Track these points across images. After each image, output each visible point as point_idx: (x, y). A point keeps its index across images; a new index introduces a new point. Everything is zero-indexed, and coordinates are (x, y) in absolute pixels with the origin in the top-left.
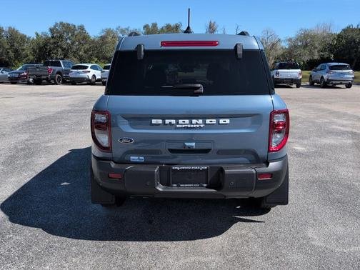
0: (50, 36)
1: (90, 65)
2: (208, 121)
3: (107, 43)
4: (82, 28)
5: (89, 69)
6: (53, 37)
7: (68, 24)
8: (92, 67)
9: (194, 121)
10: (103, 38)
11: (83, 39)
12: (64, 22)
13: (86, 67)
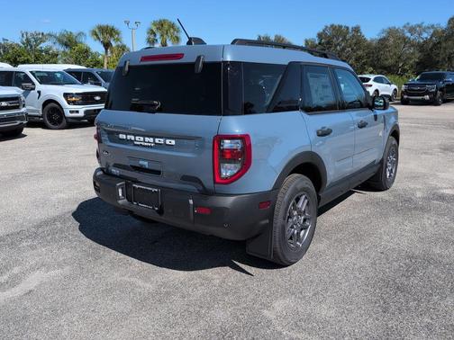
0: (317, 42)
1: (372, 77)
2: (157, 140)
3: (386, 46)
4: (357, 30)
5: (370, 82)
6: (320, 44)
7: (340, 27)
8: (375, 80)
9: (147, 139)
10: (383, 41)
11: (356, 44)
12: (336, 24)
13: (368, 80)
